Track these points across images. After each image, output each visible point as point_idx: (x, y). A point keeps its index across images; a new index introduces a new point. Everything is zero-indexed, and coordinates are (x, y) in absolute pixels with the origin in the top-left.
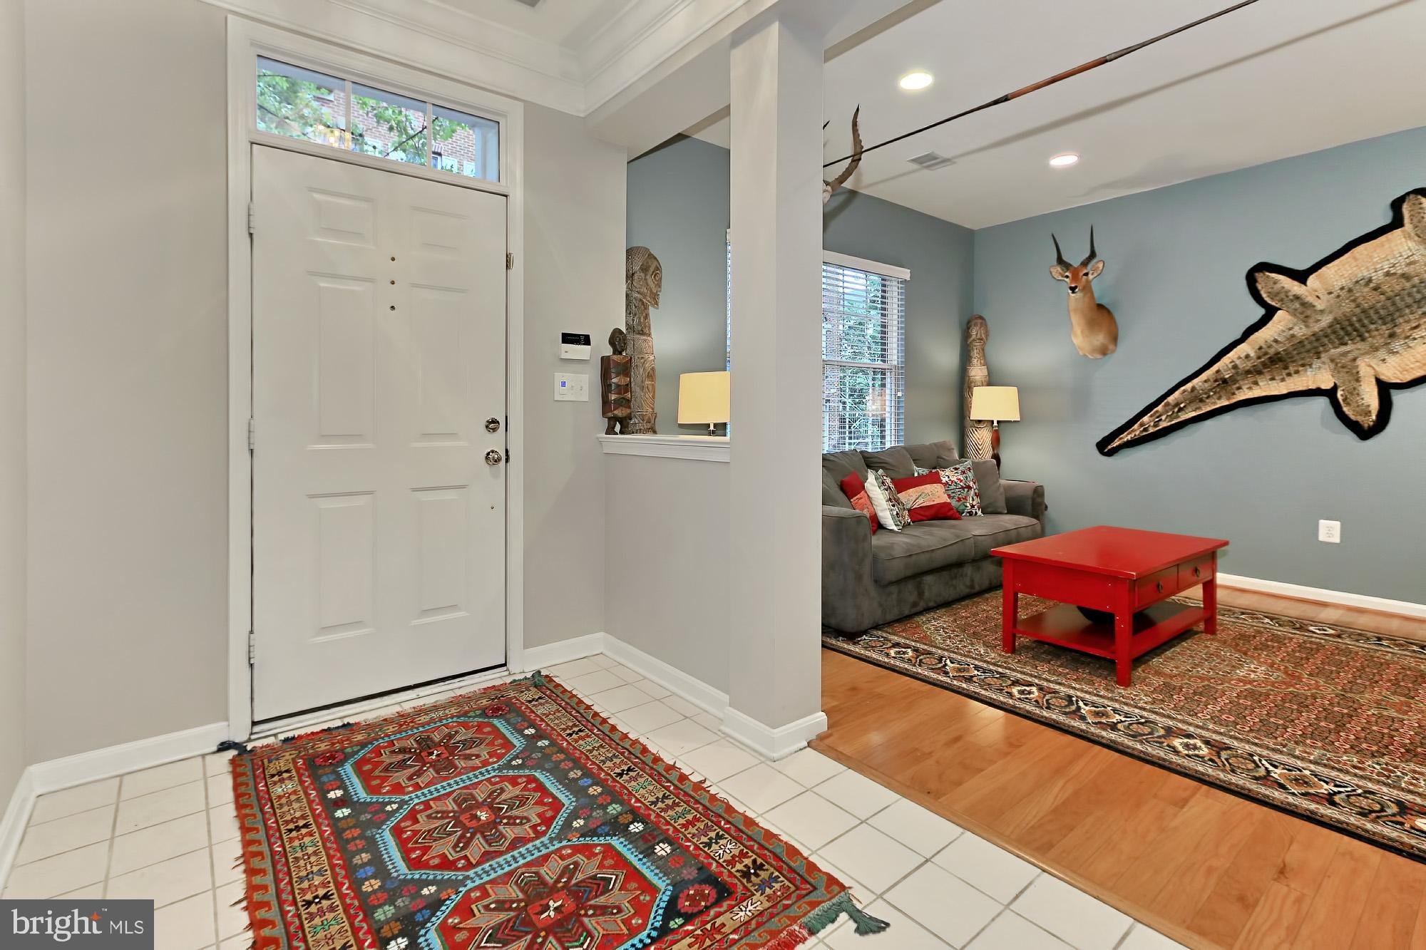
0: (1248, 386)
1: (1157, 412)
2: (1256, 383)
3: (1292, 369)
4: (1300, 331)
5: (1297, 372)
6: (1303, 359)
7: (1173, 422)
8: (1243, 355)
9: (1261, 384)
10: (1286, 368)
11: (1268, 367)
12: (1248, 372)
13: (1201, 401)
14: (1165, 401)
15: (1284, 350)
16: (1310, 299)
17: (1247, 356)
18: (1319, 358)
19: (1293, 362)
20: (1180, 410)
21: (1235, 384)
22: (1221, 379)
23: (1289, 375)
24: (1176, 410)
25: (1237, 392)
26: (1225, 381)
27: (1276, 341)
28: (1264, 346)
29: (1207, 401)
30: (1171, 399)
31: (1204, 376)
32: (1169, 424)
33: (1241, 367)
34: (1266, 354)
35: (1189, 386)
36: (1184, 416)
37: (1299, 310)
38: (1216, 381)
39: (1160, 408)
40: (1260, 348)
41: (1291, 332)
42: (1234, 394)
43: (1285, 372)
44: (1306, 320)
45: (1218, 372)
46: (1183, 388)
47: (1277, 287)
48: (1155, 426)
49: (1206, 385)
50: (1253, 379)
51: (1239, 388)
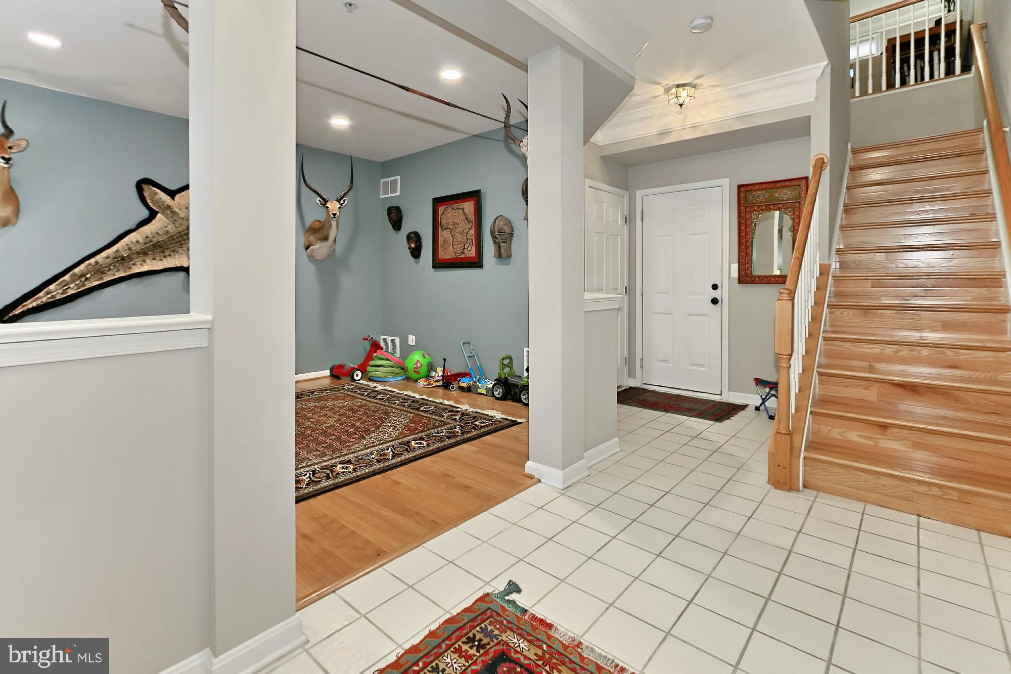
0: (140, 263)
1: (64, 281)
2: (144, 261)
3: (167, 253)
4: (171, 228)
5: (170, 255)
6: (173, 247)
7: (80, 290)
8: (134, 241)
9: (147, 262)
10: (163, 252)
11: (152, 251)
12: (138, 253)
13: (103, 273)
14: (72, 272)
15: (163, 240)
16: (176, 209)
17: (138, 242)
18: (182, 248)
19: (168, 248)
20: (87, 279)
21: (131, 261)
22: (119, 257)
23: (165, 257)
24: (83, 280)
25: (133, 267)
26: (123, 259)
27: (157, 233)
28: (150, 236)
29: (108, 273)
30: (76, 270)
31: (104, 254)
32: (77, 291)
33: (133, 249)
34: (151, 241)
35: (92, 261)
36: (89, 285)
37: (170, 215)
38: (115, 258)
39: (67, 277)
40: (147, 237)
41: (166, 229)
42: (130, 268)
43: (162, 255)
44: (174, 222)
45: (117, 251)
46: (87, 262)
47: (156, 197)
48: (62, 293)
49: (107, 261)
50: (142, 259)
51: (134, 264)
